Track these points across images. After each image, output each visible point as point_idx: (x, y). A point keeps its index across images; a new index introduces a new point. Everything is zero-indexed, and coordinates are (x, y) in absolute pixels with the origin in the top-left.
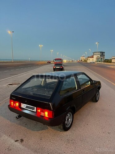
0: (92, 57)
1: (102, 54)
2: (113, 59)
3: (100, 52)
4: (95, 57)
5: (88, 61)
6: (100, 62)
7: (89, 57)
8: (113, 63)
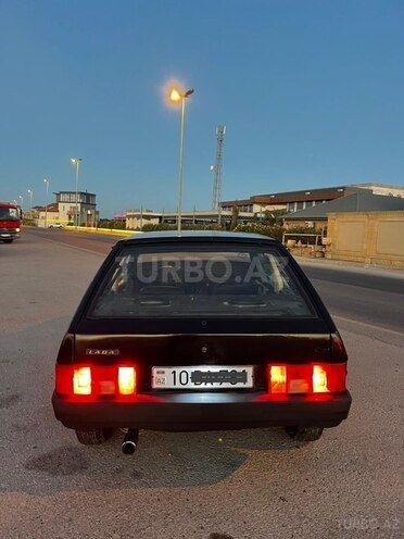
0: (54, 208)
1: (88, 199)
2: (129, 217)
3: (82, 193)
4: (64, 208)
5: (41, 224)
6: (83, 225)
7: (40, 209)
8: (129, 229)
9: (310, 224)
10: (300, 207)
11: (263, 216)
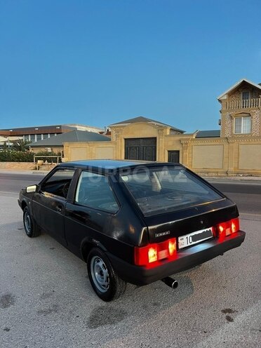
9: (49, 150)
10: (39, 139)
11: (11, 144)
